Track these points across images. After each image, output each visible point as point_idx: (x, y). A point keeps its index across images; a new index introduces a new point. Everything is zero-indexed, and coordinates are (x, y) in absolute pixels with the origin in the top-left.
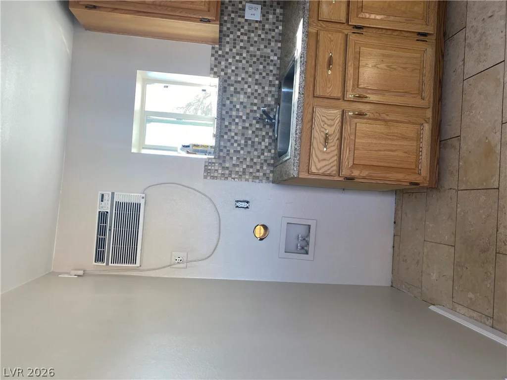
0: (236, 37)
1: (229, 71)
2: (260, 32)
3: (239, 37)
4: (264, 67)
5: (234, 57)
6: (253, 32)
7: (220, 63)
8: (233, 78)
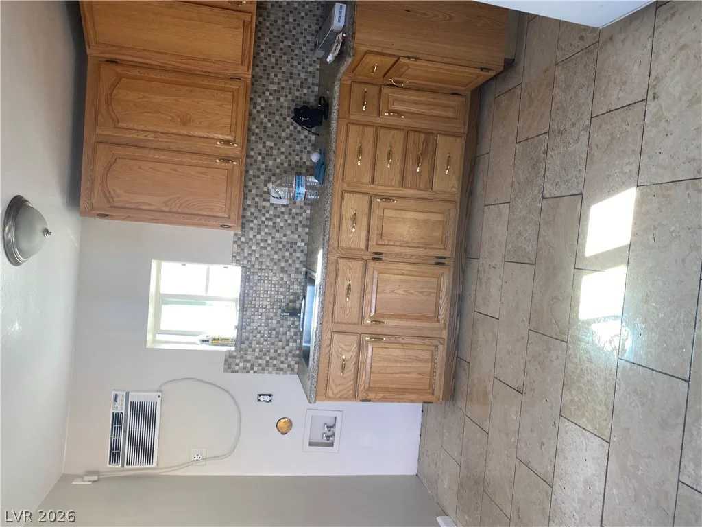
0: (260, 223)
1: (253, 259)
2: (286, 217)
3: (263, 222)
4: (291, 254)
5: (258, 244)
6: (279, 217)
7: (243, 250)
8: (256, 266)
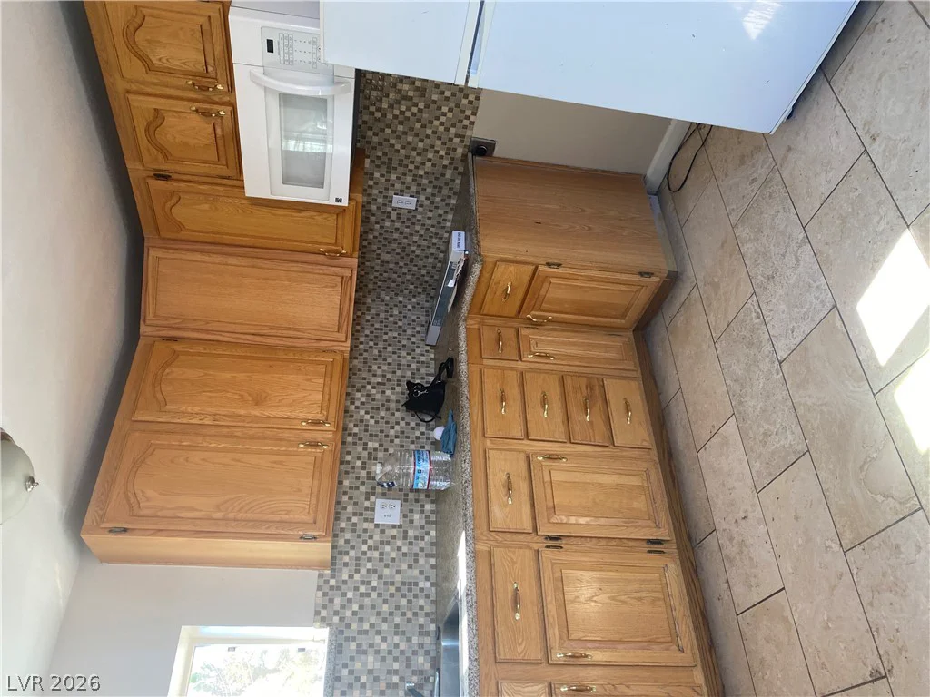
0: (360, 555)
1: (348, 613)
2: (399, 543)
3: (364, 553)
4: (409, 602)
5: (356, 589)
6: (388, 543)
7: (331, 601)
8: (354, 626)
